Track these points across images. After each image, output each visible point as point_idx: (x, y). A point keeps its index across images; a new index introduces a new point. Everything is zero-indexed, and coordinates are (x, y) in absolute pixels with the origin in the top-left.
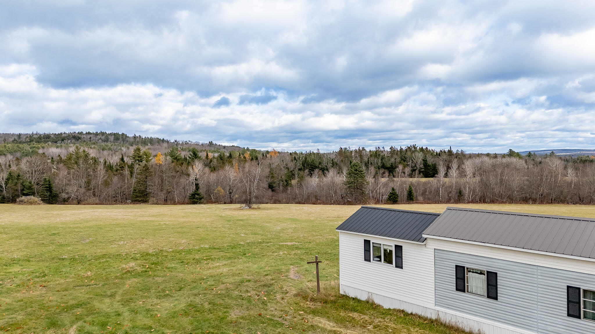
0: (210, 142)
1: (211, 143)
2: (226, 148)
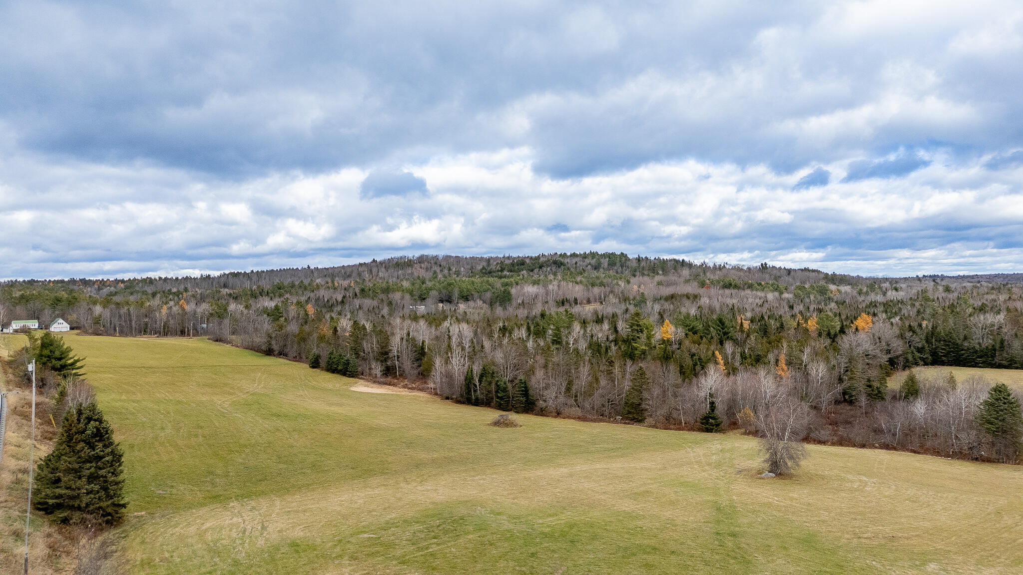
0: (762, 264)
1: (764, 267)
2: (792, 273)
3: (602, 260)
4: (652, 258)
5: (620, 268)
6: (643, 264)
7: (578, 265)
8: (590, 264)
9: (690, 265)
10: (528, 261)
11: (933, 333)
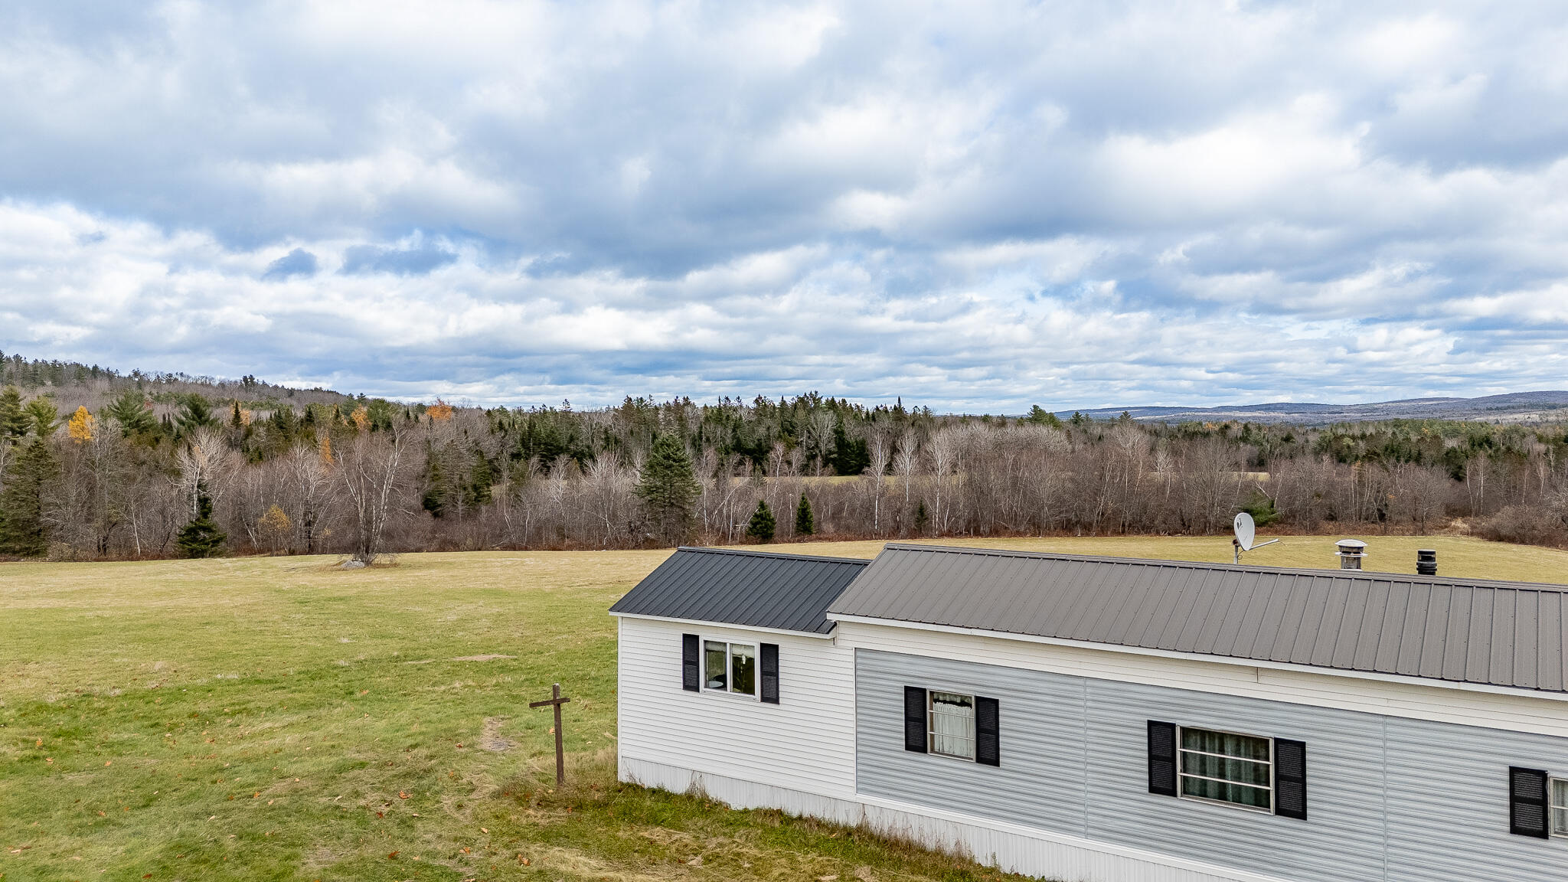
0: (245, 378)
1: (249, 382)
2: (296, 394)
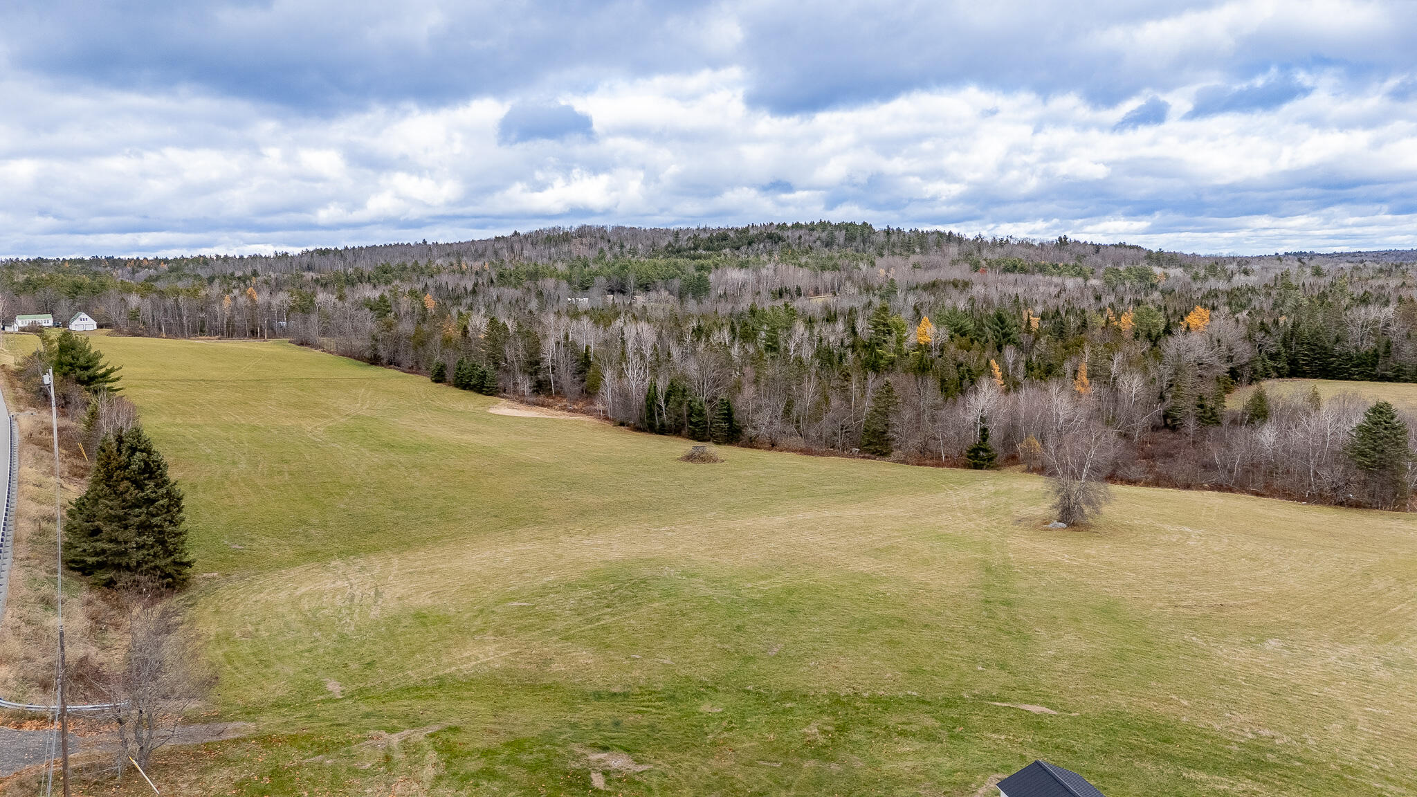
0: (1060, 238)
1: (1063, 242)
2: (1102, 251)
3: (836, 233)
4: (907, 230)
5: (862, 244)
6: (894, 238)
7: (802, 240)
8: (819, 238)
9: (960, 240)
10: (732, 235)
11: (1293, 334)
